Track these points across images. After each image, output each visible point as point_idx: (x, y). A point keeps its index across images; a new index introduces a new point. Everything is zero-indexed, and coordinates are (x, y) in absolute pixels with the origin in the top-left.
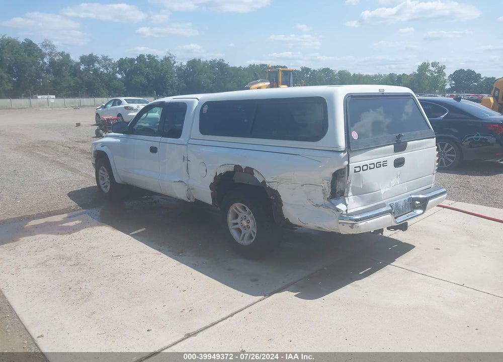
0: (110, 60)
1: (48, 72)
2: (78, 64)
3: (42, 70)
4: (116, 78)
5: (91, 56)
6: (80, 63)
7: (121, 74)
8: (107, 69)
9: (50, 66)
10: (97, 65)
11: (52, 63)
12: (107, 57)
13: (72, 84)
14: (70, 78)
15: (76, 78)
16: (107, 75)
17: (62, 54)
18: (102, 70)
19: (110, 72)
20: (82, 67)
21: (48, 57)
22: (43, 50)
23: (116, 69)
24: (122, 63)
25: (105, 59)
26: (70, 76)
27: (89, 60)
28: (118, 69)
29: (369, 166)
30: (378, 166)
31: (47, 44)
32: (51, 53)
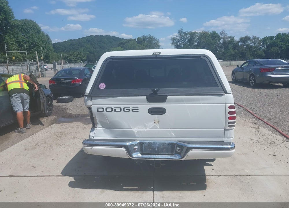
0: (258, 38)
1: (221, 47)
2: (238, 42)
3: (219, 47)
4: (260, 49)
5: (246, 37)
6: (239, 42)
7: (264, 46)
8: (255, 44)
9: (223, 44)
10: (249, 42)
11: (224, 42)
12: (256, 37)
13: (233, 54)
14: (232, 50)
15: (236, 50)
16: (254, 47)
17: (230, 37)
18: (252, 45)
19: (256, 46)
20: (240, 44)
21: (222, 40)
22: (221, 36)
23: (261, 44)
24: (265, 40)
25: (255, 38)
26: (233, 49)
27: (245, 40)
28: (262, 44)
29: (114, 109)
30: (125, 110)
31: (223, 33)
32: (224, 37)
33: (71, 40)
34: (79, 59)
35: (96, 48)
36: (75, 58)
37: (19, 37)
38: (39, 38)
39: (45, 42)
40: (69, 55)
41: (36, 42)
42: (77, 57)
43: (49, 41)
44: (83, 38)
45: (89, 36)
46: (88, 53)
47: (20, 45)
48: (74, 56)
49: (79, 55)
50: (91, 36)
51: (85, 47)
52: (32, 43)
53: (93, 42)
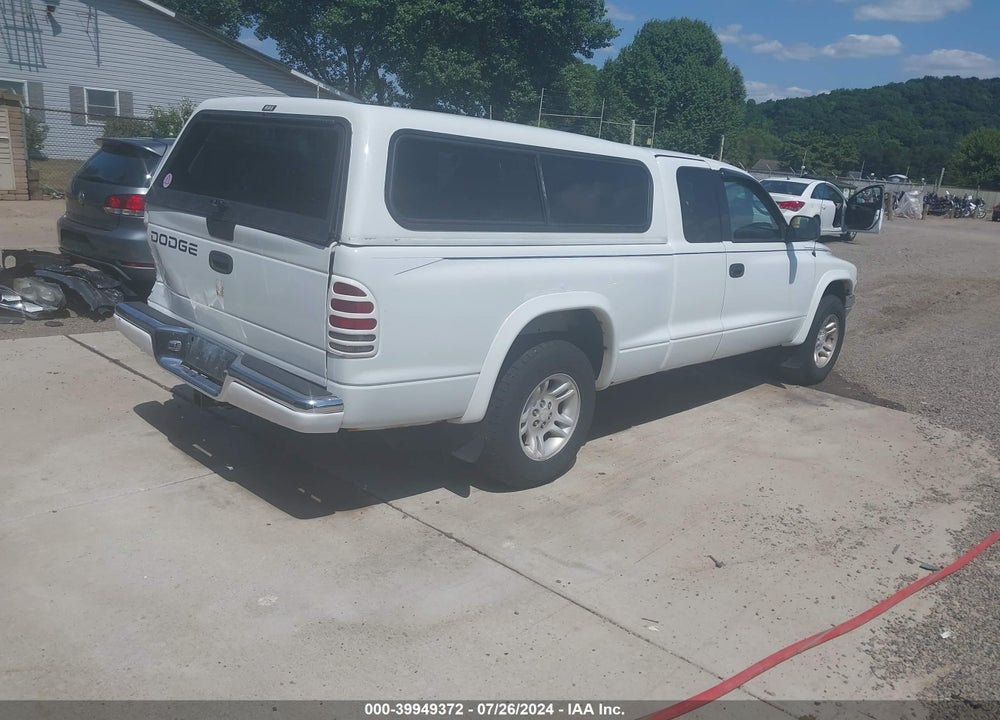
30: (181, 247)
33: (843, 93)
34: (827, 162)
35: (932, 127)
36: (814, 155)
37: (649, 74)
38: (706, 81)
39: (722, 95)
40: (795, 142)
41: (693, 94)
42: (823, 152)
43: (737, 92)
44: (891, 87)
45: (918, 81)
46: (893, 143)
47: (647, 99)
48: (814, 150)
49: (834, 145)
50: (929, 79)
51: (891, 120)
52: (681, 96)
53: (927, 103)
